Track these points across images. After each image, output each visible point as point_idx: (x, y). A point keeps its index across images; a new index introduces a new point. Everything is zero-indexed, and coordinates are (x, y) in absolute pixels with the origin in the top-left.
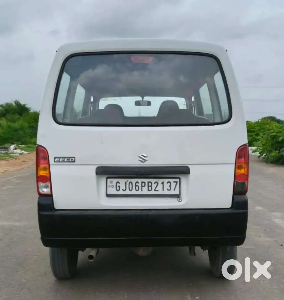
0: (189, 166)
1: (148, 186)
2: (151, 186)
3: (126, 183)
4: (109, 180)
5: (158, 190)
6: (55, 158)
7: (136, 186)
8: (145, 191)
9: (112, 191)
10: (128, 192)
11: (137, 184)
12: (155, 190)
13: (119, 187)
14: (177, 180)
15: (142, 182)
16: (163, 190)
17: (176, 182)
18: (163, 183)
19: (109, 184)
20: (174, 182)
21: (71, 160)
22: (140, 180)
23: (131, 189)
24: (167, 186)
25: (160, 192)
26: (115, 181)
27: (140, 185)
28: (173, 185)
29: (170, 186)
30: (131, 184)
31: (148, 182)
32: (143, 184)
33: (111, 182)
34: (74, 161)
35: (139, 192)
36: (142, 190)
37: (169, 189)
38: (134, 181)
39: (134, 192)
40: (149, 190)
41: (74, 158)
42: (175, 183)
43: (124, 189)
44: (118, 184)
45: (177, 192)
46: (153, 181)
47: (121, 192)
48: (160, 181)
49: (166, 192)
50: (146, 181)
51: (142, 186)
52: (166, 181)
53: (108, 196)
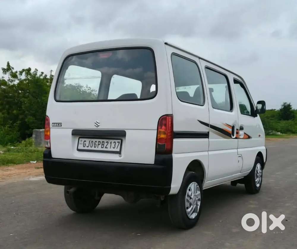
1: (102, 144)
2: (104, 145)
3: (90, 141)
4: (80, 139)
5: (107, 148)
7: (95, 144)
8: (100, 148)
9: (81, 147)
11: (96, 143)
12: (106, 148)
13: (85, 144)
14: (120, 141)
15: (99, 142)
16: (110, 148)
18: (111, 143)
20: (118, 142)
21: (59, 125)
22: (98, 140)
23: (91, 146)
24: (113, 145)
25: (109, 149)
26: (83, 140)
27: (97, 143)
29: (115, 145)
31: (102, 142)
32: (99, 143)
33: (81, 141)
34: (61, 126)
37: (114, 147)
38: (94, 140)
40: (102, 148)
41: (61, 123)
42: (118, 143)
44: (85, 143)
46: (105, 141)
48: (110, 141)
49: (112, 150)
50: (101, 140)
51: (98, 145)
52: (113, 141)
53: (79, 150)
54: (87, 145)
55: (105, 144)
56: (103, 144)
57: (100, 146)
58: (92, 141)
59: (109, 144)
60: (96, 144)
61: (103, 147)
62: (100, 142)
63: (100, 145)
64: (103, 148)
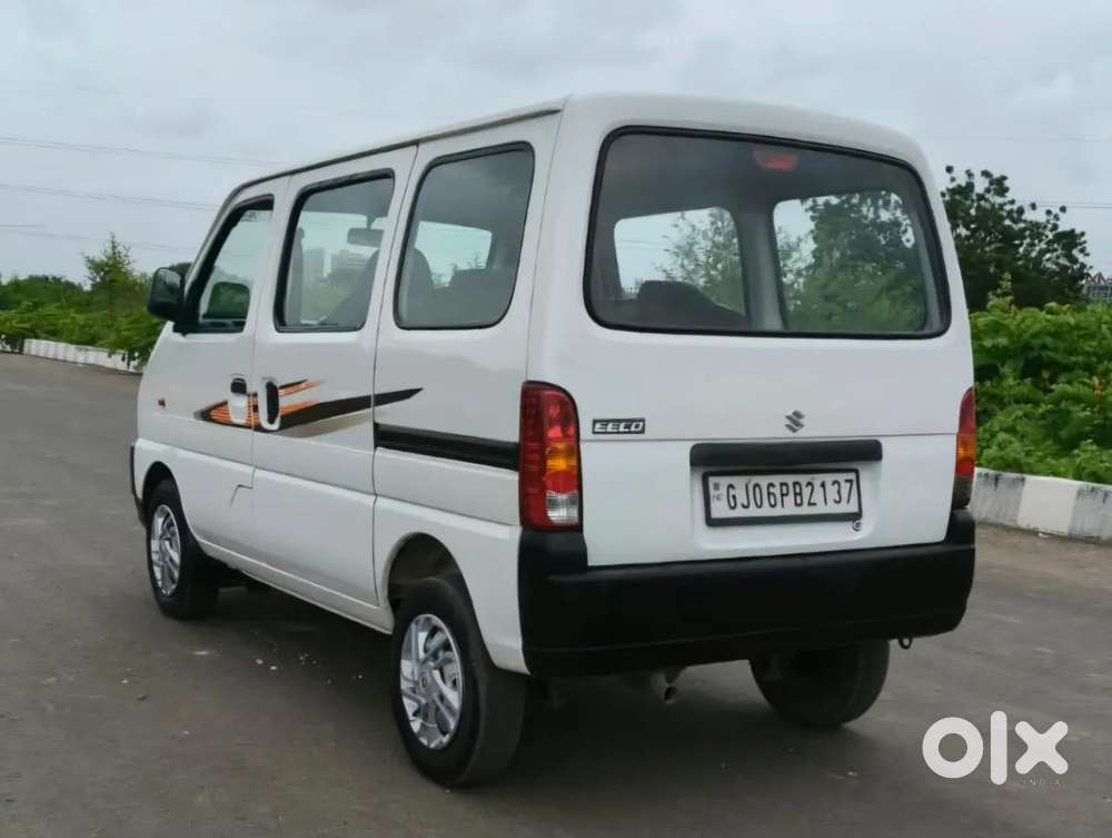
0: (882, 440)
1: (796, 494)
2: (800, 494)
4: (712, 480)
5: (814, 504)
6: (595, 422)
7: (769, 494)
8: (789, 508)
9: (720, 510)
10: (753, 512)
11: (772, 490)
12: (810, 504)
13: (734, 497)
14: (852, 476)
15: (782, 484)
17: (850, 481)
18: (823, 485)
19: (712, 492)
20: (847, 481)
21: (632, 427)
22: (777, 479)
24: (832, 491)
25: (820, 509)
26: (724, 481)
27: (776, 491)
28: (845, 487)
29: (839, 492)
30: (757, 489)
33: (717, 487)
34: (643, 431)
35: (778, 512)
36: (783, 506)
38: (764, 481)
39: (766, 511)
40: (796, 504)
41: (643, 420)
42: (848, 485)
43: (746, 504)
44: (732, 492)
45: (853, 508)
46: (803, 479)
47: (740, 513)
48: (818, 479)
49: (832, 509)
50: (790, 479)
51: (782, 495)
52: (829, 478)
54: (742, 499)
55: (806, 491)
56: (798, 490)
57: (789, 500)
58: (757, 485)
59: (818, 491)
60: (774, 494)
61: (799, 501)
62: (786, 484)
63: (787, 495)
64: (801, 504)
